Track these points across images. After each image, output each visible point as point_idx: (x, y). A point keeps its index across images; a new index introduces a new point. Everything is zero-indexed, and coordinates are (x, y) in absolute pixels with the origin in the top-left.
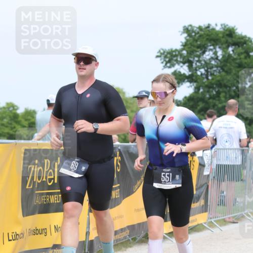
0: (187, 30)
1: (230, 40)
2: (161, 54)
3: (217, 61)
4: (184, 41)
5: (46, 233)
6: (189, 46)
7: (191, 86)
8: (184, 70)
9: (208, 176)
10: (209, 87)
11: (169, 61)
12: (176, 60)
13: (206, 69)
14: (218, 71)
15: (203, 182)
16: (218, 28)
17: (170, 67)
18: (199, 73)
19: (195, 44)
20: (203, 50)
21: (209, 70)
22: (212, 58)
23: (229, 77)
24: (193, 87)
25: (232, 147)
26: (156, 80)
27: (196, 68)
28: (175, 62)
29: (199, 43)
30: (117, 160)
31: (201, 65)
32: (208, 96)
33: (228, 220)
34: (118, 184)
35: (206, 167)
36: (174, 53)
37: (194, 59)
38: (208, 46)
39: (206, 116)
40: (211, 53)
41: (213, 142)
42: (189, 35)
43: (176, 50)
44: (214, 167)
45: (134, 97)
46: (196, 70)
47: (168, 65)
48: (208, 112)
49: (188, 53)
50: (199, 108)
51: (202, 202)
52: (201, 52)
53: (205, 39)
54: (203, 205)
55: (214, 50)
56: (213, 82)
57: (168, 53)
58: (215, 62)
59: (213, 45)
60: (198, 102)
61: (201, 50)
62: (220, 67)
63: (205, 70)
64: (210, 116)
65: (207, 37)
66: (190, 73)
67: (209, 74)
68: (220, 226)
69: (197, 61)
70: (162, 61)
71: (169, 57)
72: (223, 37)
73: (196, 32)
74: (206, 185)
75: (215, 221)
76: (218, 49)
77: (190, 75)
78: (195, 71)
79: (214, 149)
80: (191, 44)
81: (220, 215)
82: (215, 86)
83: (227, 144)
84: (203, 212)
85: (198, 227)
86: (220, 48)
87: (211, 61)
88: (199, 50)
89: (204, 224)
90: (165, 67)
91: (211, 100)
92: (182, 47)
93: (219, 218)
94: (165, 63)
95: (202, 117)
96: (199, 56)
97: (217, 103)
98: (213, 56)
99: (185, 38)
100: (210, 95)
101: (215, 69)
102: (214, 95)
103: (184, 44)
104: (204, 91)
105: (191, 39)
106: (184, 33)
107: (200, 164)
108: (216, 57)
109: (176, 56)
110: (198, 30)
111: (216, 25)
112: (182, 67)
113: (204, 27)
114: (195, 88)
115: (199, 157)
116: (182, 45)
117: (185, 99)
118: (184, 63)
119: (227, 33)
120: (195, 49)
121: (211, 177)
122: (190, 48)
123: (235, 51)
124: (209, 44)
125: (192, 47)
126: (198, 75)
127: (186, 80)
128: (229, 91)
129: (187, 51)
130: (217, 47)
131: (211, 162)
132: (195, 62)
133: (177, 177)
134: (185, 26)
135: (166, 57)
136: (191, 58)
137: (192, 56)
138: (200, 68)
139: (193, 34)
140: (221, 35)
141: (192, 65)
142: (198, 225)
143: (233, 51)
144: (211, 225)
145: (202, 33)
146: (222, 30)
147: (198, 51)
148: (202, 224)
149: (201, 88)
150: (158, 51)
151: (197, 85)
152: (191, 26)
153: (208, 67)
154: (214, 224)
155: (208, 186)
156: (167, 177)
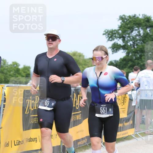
0: (122, 18)
1: (148, 24)
2: (106, 32)
3: (140, 37)
4: (120, 24)
5: (36, 141)
6: (123, 28)
7: (124, 52)
8: (120, 42)
9: (135, 106)
10: (135, 52)
11: (111, 37)
12: (115, 36)
13: (133, 41)
14: (140, 43)
15: (131, 110)
16: (141, 17)
17: (111, 41)
18: (129, 44)
19: (127, 26)
20: (132, 30)
21: (135, 42)
22: (137, 35)
24: (125, 52)
25: (149, 89)
26: (96, 50)
28: (114, 38)
29: (129, 26)
30: (80, 97)
31: (130, 39)
32: (134, 58)
33: (147, 133)
34: (80, 111)
35: (133, 101)
36: (114, 32)
37: (126, 35)
38: (134, 28)
39: (133, 70)
40: (136, 32)
41: (138, 86)
42: (123, 21)
43: (115, 30)
44: (138, 101)
46: (127, 42)
47: (110, 39)
48: (135, 67)
49: (122, 32)
50: (129, 65)
51: (131, 122)
52: (130, 31)
53: (133, 24)
54: (132, 124)
55: (138, 30)
56: (138, 49)
57: (110, 32)
58: (139, 37)
59: (138, 27)
60: (128, 61)
61: (130, 30)
62: (141, 40)
64: (136, 70)
65: (134, 22)
66: (124, 44)
67: (135, 44)
68: (142, 136)
69: (128, 37)
70: (107, 37)
71: (111, 35)
72: (144, 22)
73: (127, 19)
74: (133, 112)
75: (139, 133)
76: (140, 30)
78: (126, 43)
79: (138, 90)
80: (124, 26)
81: (142, 130)
82: (138, 52)
83: (146, 87)
84: (131, 128)
85: (129, 137)
86: (142, 29)
87: (136, 37)
88: (129, 30)
89: (132, 136)
90: (108, 40)
91: (136, 61)
92: (119, 28)
93: (141, 132)
94: (108, 38)
95: (131, 71)
96: (129, 34)
97: (140, 62)
98: (138, 34)
99: (121, 23)
100: (136, 58)
101: (139, 41)
102: (138, 57)
103: (120, 26)
104: (132, 55)
105: (124, 23)
106: (120, 19)
107: (130, 99)
108: (139, 34)
109: (115, 34)
110: (128, 18)
111: (139, 15)
112: (119, 40)
113: (132, 16)
114: (127, 53)
115: (129, 95)
116: (119, 27)
117: (121, 60)
118: (120, 38)
119: (146, 20)
120: (127, 29)
121: (136, 107)
122: (124, 29)
123: (151, 31)
124: (135, 27)
125: (125, 28)
126: (129, 45)
127: (121, 48)
129: (122, 31)
130: (140, 28)
131: (137, 98)
132: (127, 37)
133: (110, 109)
134: (120, 16)
135: (109, 34)
137: (125, 34)
138: (129, 41)
139: (126, 20)
140: (142, 21)
141: (125, 39)
142: (129, 136)
144: (137, 136)
145: (131, 20)
146: (143, 18)
148: (131, 135)
149: (130, 53)
150: (104, 31)
151: (128, 51)
152: (124, 15)
153: (135, 40)
154: (138, 135)
155: (135, 112)
156: (103, 110)
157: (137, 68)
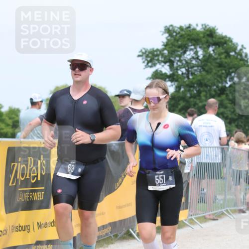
0: (169, 30)
1: (210, 40)
2: (143, 53)
3: (198, 61)
4: (165, 41)
5: (29, 230)
6: (171, 46)
7: (172, 85)
8: (165, 69)
9: (189, 173)
10: (190, 86)
11: (151, 61)
12: (158, 60)
13: (187, 68)
14: (198, 70)
16: (199, 28)
17: (151, 67)
18: (180, 73)
19: (176, 44)
20: (184, 49)
21: (190, 70)
22: (193, 58)
23: (209, 77)
24: (174, 86)
25: (212, 145)
27: (177, 67)
28: (157, 62)
29: (180, 43)
31: (182, 65)
32: (188, 95)
33: (208, 217)
35: (186, 165)
36: (155, 53)
37: (175, 58)
38: (189, 46)
39: (187, 114)
40: (192, 53)
42: (171, 35)
43: (157, 50)
45: (116, 96)
46: (177, 69)
47: (150, 64)
48: (189, 110)
49: (169, 52)
50: (180, 107)
52: (181, 52)
53: (186, 39)
54: (183, 203)
55: (195, 50)
56: (194, 81)
57: (150, 52)
58: (196, 61)
59: (194, 45)
60: (179, 101)
61: (182, 49)
62: (200, 66)
63: (186, 70)
64: (191, 115)
65: (189, 37)
66: (171, 73)
67: (190, 73)
68: (201, 223)
69: (178, 61)
70: (144, 60)
71: (151, 57)
72: (204, 37)
73: (177, 32)
74: (186, 183)
75: (195, 218)
76: (199, 49)
77: (171, 74)
78: (176, 71)
80: (172, 44)
81: (200, 212)
82: (195, 85)
83: (207, 142)
84: (183, 210)
86: (200, 47)
87: (191, 61)
88: (180, 49)
89: (184, 221)
90: (147, 66)
91: (192, 99)
92: (163, 47)
93: (199, 216)
94: (146, 62)
96: (180, 56)
97: (198, 101)
98: (194, 55)
99: (167, 38)
100: (191, 94)
101: (195, 68)
102: (195, 94)
103: (165, 44)
104: (185, 90)
105: (173, 39)
106: (165, 33)
108: (196, 56)
109: (157, 55)
110: (179, 30)
111: (197, 25)
112: (163, 66)
113: (184, 27)
114: (177, 87)
116: (163, 45)
118: (165, 63)
119: (208, 33)
120: (176, 49)
121: (191, 175)
123: (215, 51)
124: (190, 44)
125: (174, 47)
126: (179, 75)
127: (167, 80)
128: (210, 90)
130: (198, 47)
131: (192, 160)
132: (176, 62)
133: (170, 178)
134: (166, 26)
135: (147, 56)
136: (173, 57)
137: (174, 56)
138: (181, 68)
139: (174, 34)
140: (202, 35)
141: (173, 65)
143: (213, 51)
144: (192, 222)
145: (183, 33)
146: (203, 30)
147: (179, 51)
148: (182, 221)
149: (182, 87)
150: (140, 50)
151: (178, 84)
152: (171, 26)
153: (189, 66)
154: (194, 221)
155: (188, 184)
156: (160, 179)
157: (193, 111)
